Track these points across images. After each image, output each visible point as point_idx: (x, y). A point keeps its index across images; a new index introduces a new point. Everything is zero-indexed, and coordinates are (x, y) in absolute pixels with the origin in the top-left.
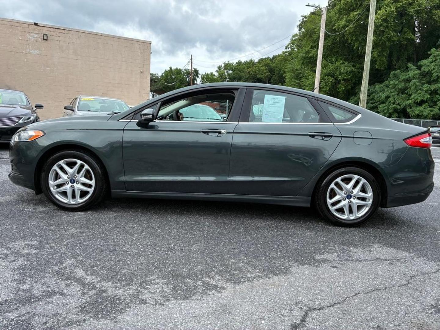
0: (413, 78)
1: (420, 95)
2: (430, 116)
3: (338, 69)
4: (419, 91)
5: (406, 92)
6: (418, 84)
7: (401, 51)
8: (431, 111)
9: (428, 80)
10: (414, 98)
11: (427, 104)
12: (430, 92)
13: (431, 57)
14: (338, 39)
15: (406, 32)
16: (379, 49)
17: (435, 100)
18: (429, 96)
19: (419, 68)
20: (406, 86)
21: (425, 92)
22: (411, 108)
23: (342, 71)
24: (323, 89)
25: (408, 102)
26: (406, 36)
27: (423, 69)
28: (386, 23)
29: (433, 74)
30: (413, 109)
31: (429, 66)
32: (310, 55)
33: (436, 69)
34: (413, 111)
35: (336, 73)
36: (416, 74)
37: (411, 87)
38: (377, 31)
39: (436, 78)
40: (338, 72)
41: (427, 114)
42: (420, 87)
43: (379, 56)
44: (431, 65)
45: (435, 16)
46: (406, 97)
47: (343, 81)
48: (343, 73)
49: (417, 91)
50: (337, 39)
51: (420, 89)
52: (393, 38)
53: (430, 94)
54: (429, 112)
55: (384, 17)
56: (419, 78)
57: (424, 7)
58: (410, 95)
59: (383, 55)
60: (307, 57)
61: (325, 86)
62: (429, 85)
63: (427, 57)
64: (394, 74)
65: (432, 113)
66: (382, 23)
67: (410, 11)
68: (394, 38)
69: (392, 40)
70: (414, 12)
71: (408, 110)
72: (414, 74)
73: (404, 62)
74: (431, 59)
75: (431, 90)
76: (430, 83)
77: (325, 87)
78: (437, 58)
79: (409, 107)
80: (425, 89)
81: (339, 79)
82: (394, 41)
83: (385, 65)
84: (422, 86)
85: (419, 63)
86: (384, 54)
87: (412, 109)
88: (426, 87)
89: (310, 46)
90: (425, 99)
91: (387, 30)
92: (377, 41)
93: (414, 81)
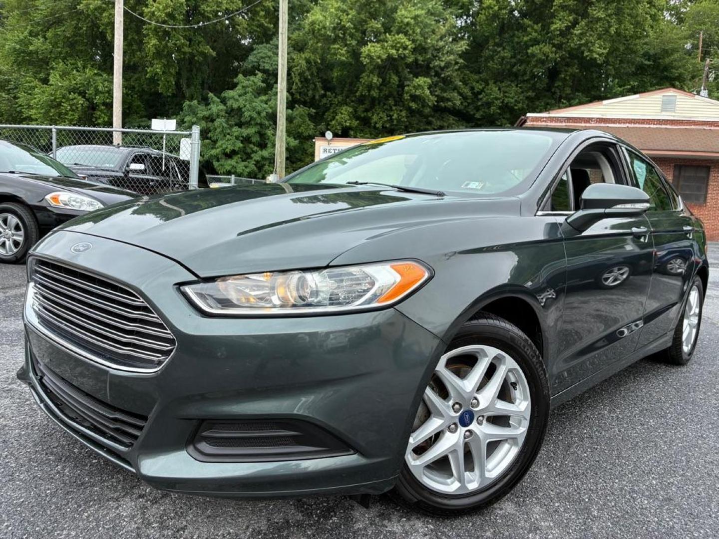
0: (218, 116)
1: (229, 142)
2: (246, 174)
3: (92, 83)
4: (228, 136)
5: (209, 135)
6: (225, 125)
7: (191, 71)
8: (246, 167)
9: (238, 121)
10: (221, 146)
11: (239, 156)
12: (241, 138)
13: (239, 87)
14: (84, 29)
15: (200, 42)
16: (163, 61)
17: (249, 151)
18: (241, 145)
19: (224, 101)
20: (208, 126)
21: (236, 137)
22: (218, 161)
23: (100, 88)
24: (67, 117)
25: (213, 152)
26: (201, 49)
27: (229, 103)
28: (171, 20)
29: (244, 112)
30: (222, 162)
31: (237, 100)
32: (31, 48)
33: (248, 106)
34: (221, 165)
35: (88, 90)
36: (221, 110)
37: (216, 129)
38: (158, 30)
39: (249, 119)
40: (92, 89)
41: (242, 171)
42: (229, 131)
43: (164, 73)
44: (241, 99)
45: (239, 25)
46: (209, 144)
47: (103, 105)
48: (101, 92)
49: (225, 136)
50: (81, 28)
51: (229, 134)
52: (183, 48)
53: (242, 142)
54: (244, 168)
55: (170, 10)
56: (225, 117)
57: (224, 8)
58: (215, 142)
59: (170, 72)
60: (24, 52)
61: (70, 110)
62: (239, 129)
63: (233, 86)
64: (190, 106)
65: (248, 170)
66: (166, 19)
67: (206, 9)
68: (185, 47)
69: (183, 50)
70: (211, 13)
71: (216, 164)
72: (218, 110)
73: (198, 89)
74: (238, 90)
75: (243, 137)
76: (240, 125)
77: (70, 113)
78: (247, 90)
79: (216, 159)
80: (236, 134)
81: (95, 101)
82: (185, 53)
83: (172, 90)
84: (230, 130)
85: (223, 95)
86: (171, 70)
87: (220, 163)
88: (236, 130)
89: (28, 31)
90: (237, 149)
91: (174, 32)
92: (159, 47)
93: (219, 120)
